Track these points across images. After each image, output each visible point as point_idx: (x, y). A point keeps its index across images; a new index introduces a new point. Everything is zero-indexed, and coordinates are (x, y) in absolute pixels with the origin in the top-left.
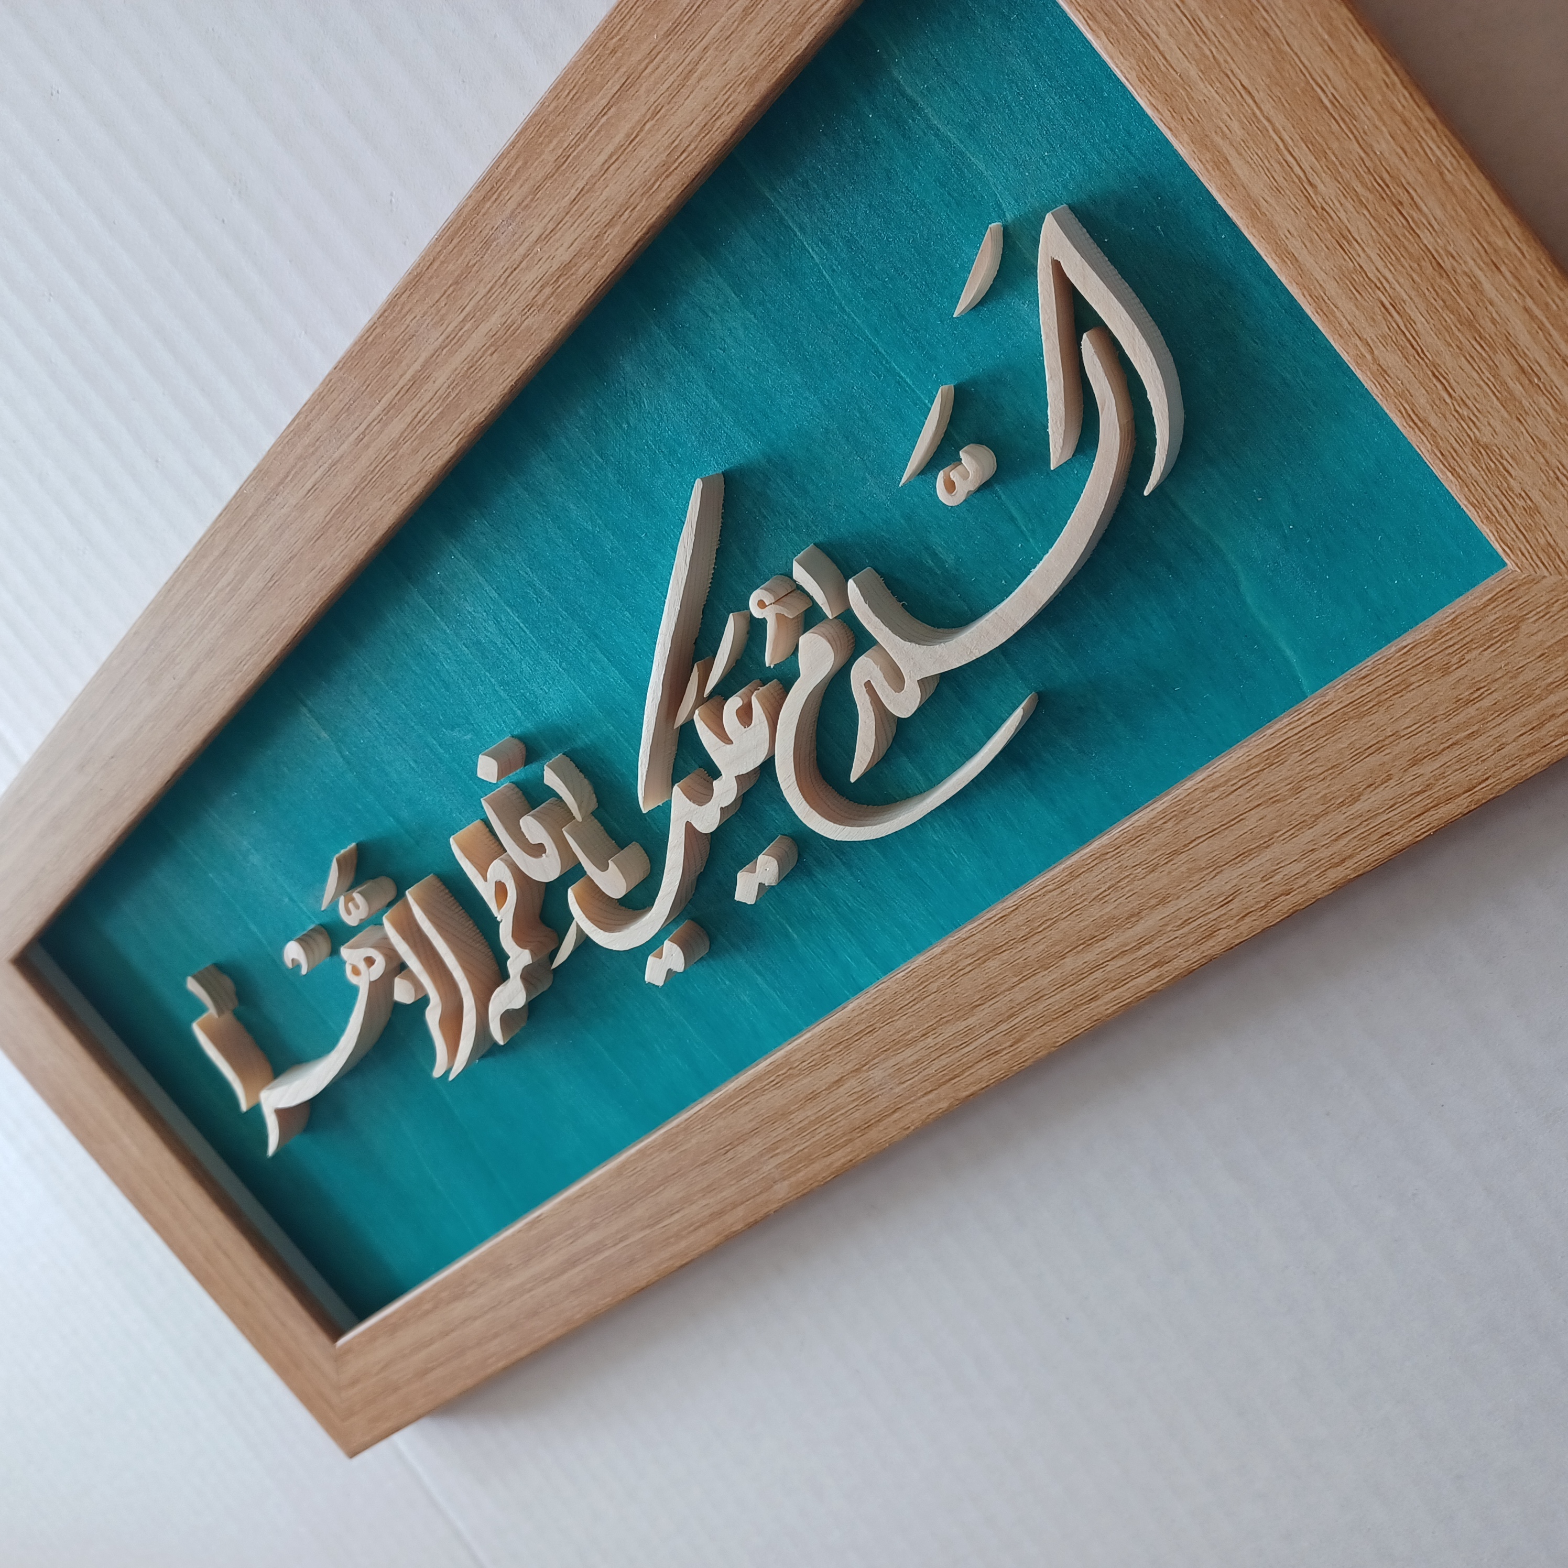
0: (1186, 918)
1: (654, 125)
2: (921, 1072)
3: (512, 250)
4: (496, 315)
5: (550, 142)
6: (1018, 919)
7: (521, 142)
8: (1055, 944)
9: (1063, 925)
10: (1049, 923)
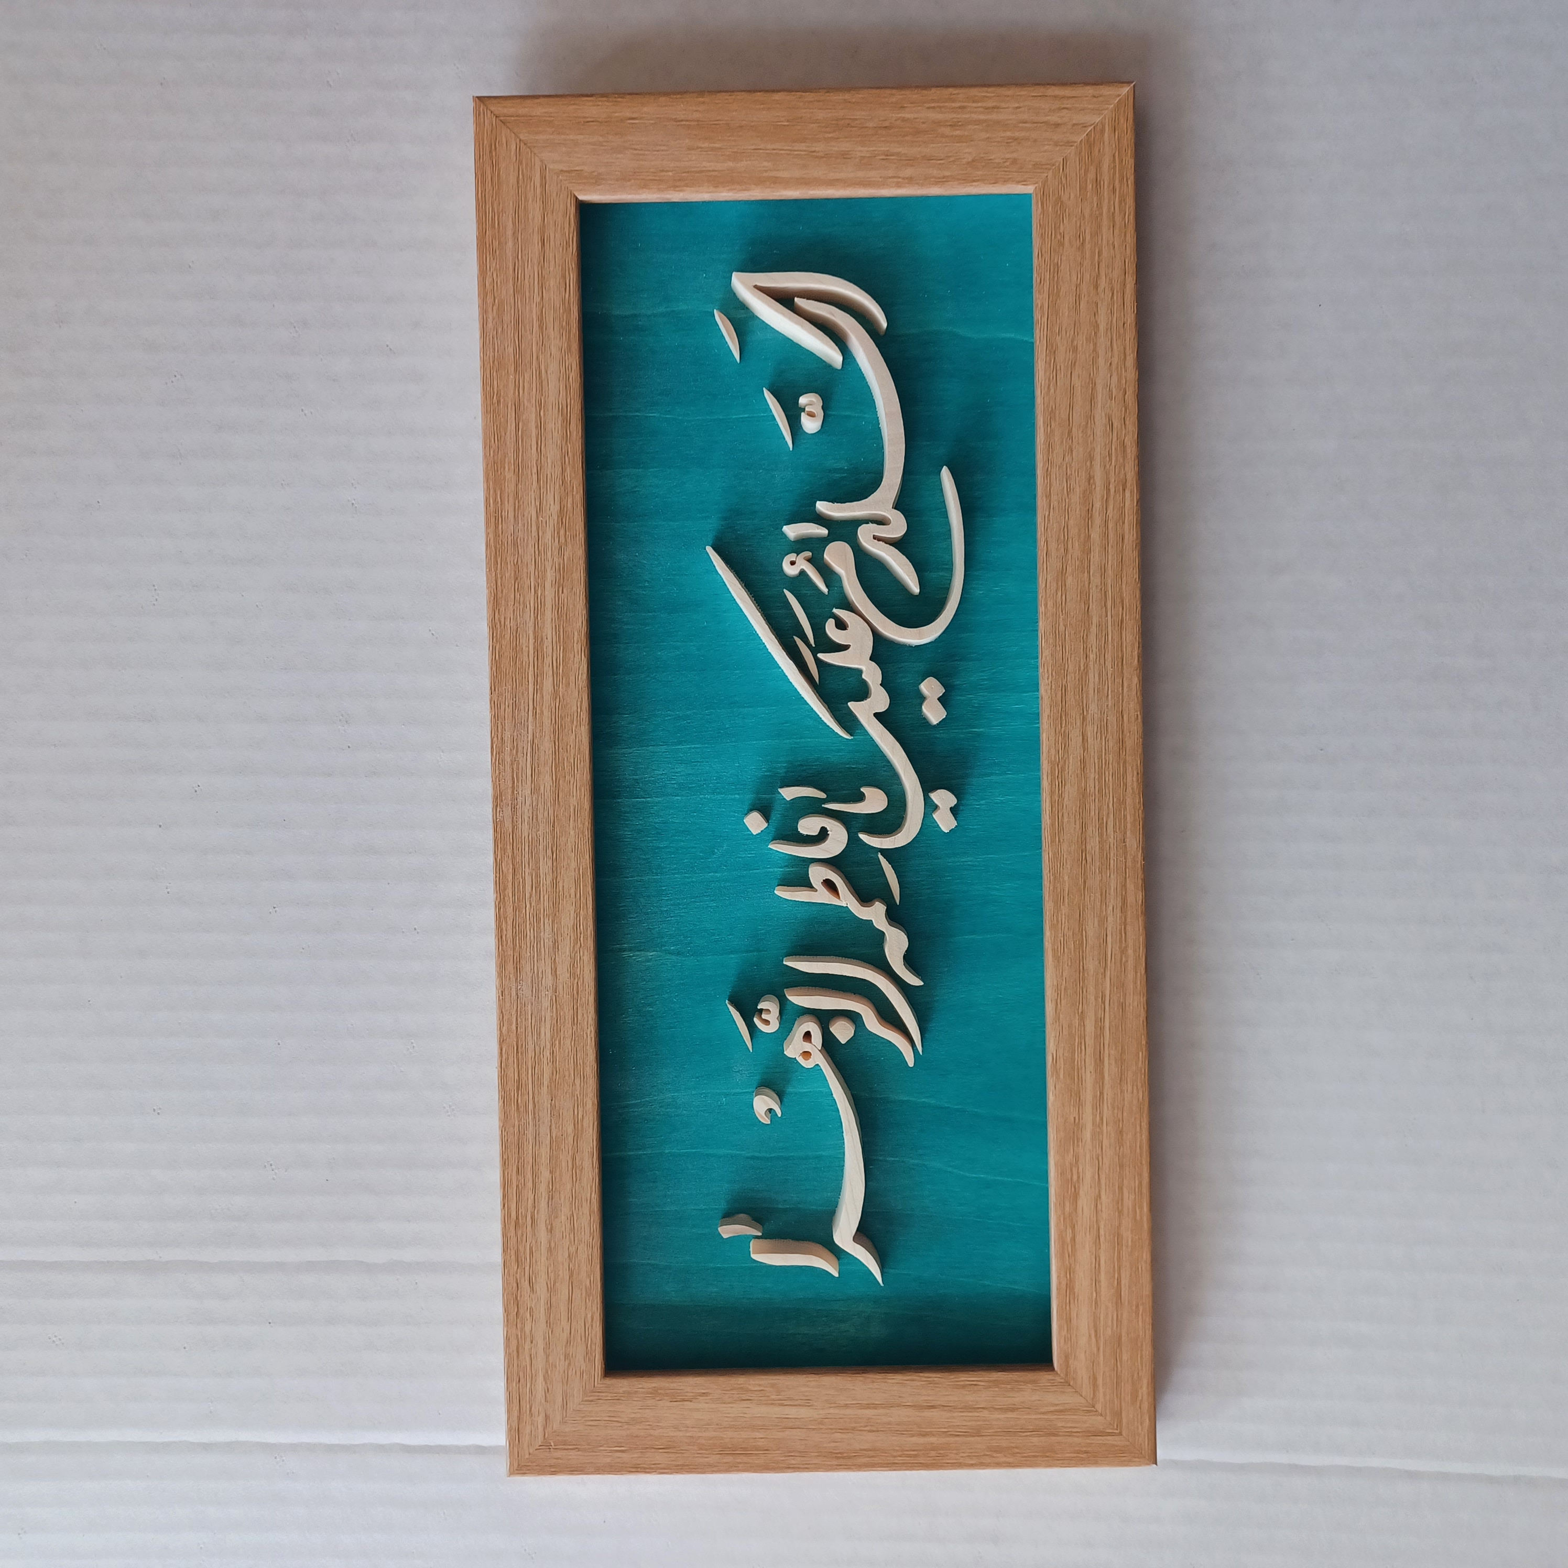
0: (1107, 454)
1: (544, 411)
2: (1107, 678)
3: (529, 534)
4: (548, 571)
5: (504, 468)
6: (1053, 546)
7: (491, 483)
8: (1079, 536)
9: (1071, 522)
10: (1066, 530)
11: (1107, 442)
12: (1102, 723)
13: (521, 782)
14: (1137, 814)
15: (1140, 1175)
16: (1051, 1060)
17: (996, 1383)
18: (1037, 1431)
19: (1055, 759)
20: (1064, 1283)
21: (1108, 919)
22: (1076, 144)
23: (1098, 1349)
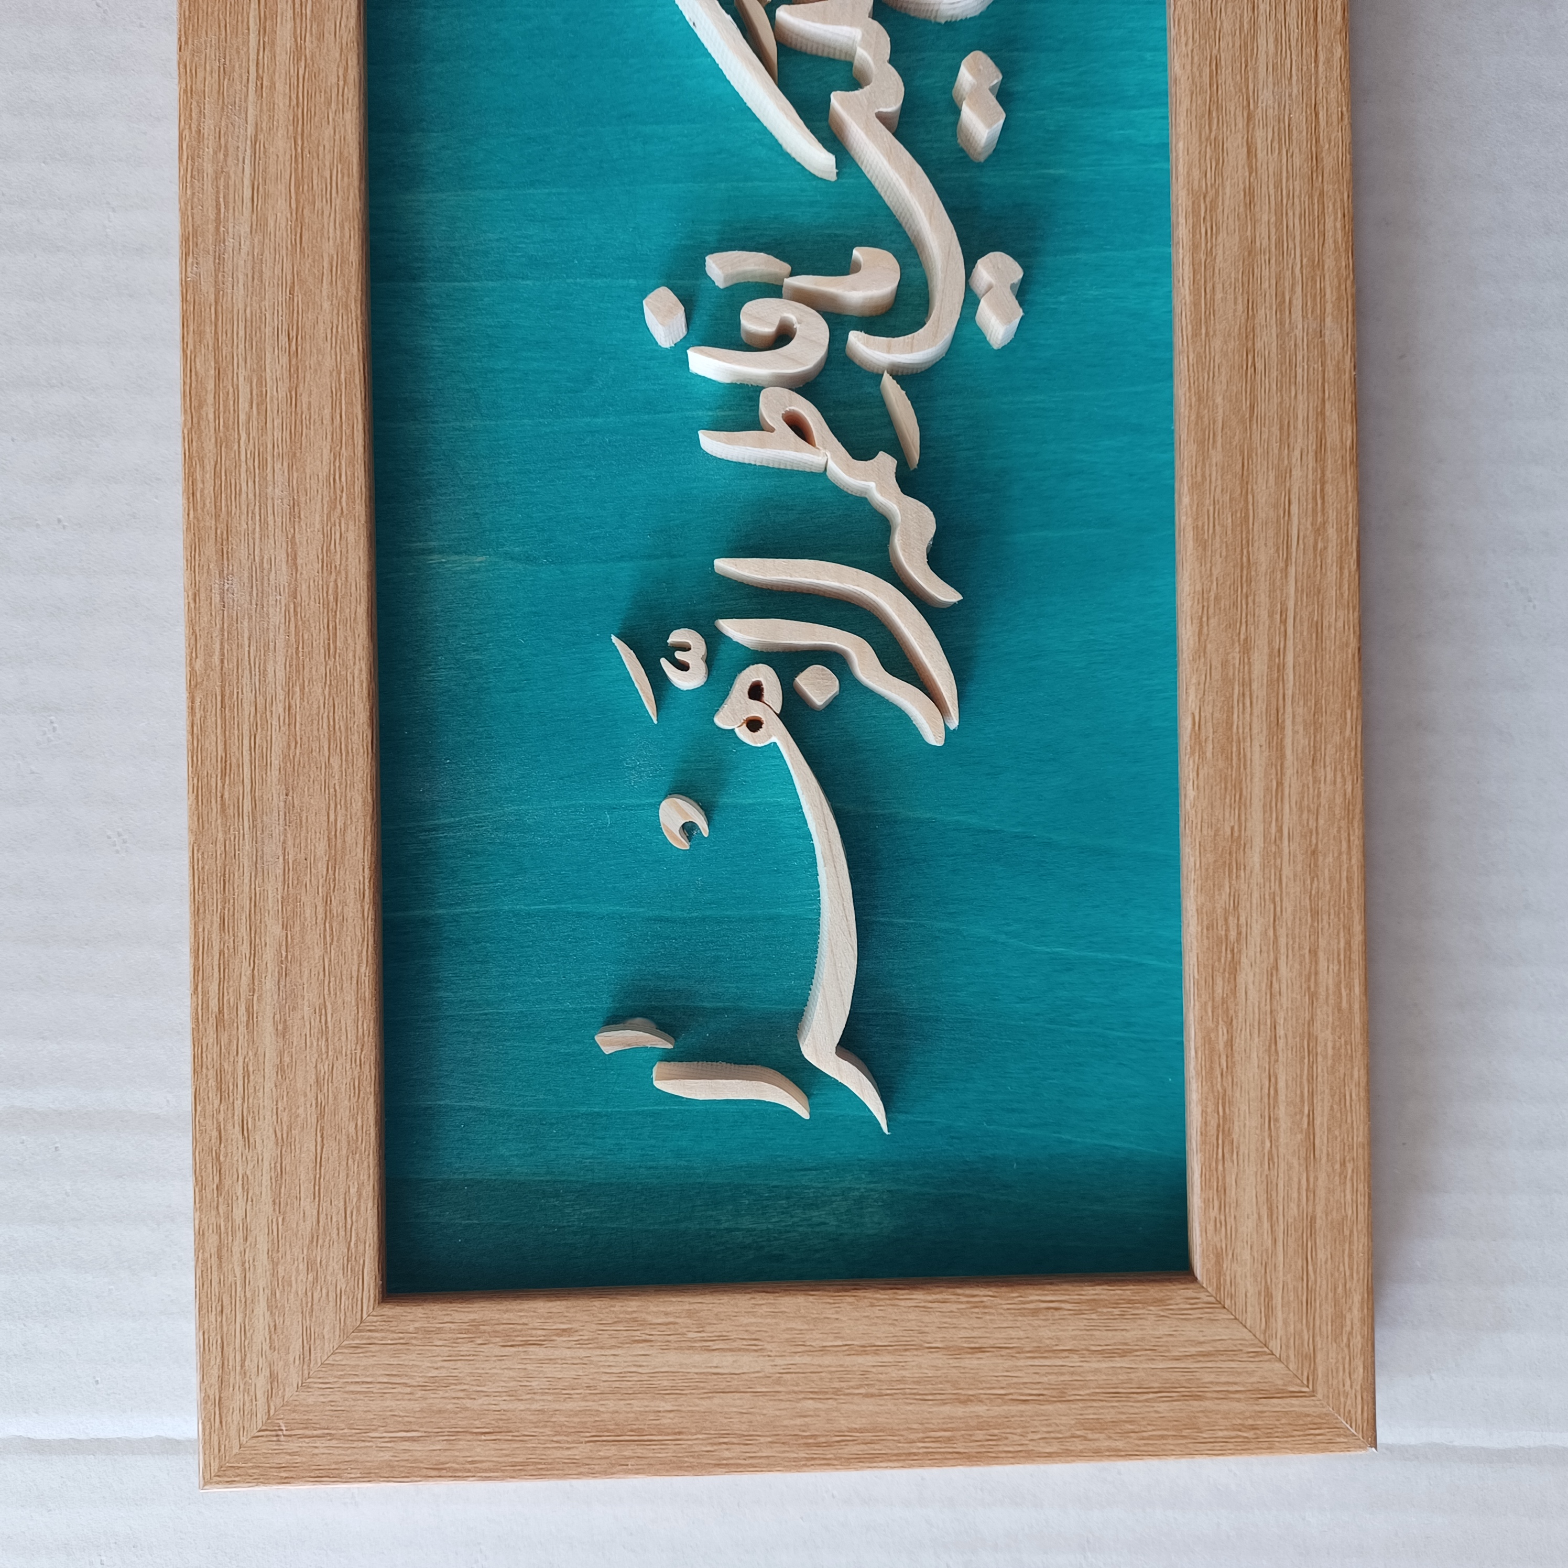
2: (1290, 46)
12: (1282, 124)
13: (231, 211)
14: (1343, 287)
15: (1348, 929)
16: (1190, 727)
17: (1094, 1304)
18: (1165, 1392)
19: (1200, 186)
20: (1213, 1123)
21: (1293, 473)
23: (1275, 1241)
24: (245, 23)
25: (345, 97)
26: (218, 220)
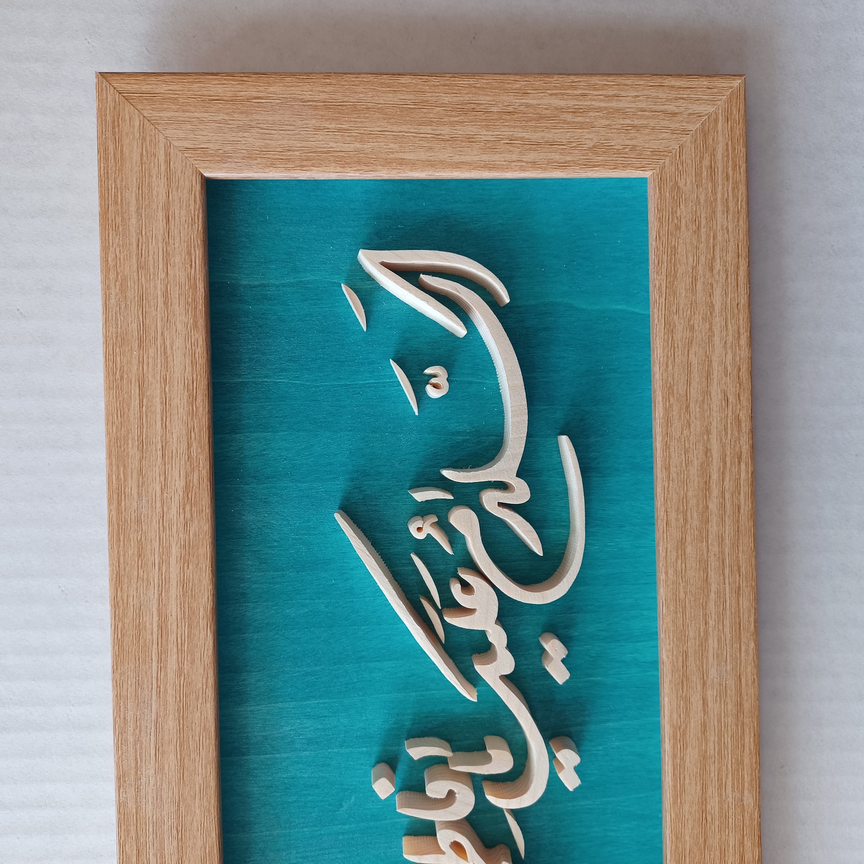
0: (723, 428)
1: (169, 387)
2: (726, 644)
3: (154, 510)
4: (173, 547)
5: (128, 444)
6: (673, 516)
7: (114, 460)
8: (698, 506)
9: (690, 494)
10: (685, 501)
11: (724, 416)
12: (721, 687)
13: (144, 762)
14: (754, 774)
19: (677, 723)
22: (692, 132)
24: (150, 657)
25: (207, 694)
26: (136, 767)
